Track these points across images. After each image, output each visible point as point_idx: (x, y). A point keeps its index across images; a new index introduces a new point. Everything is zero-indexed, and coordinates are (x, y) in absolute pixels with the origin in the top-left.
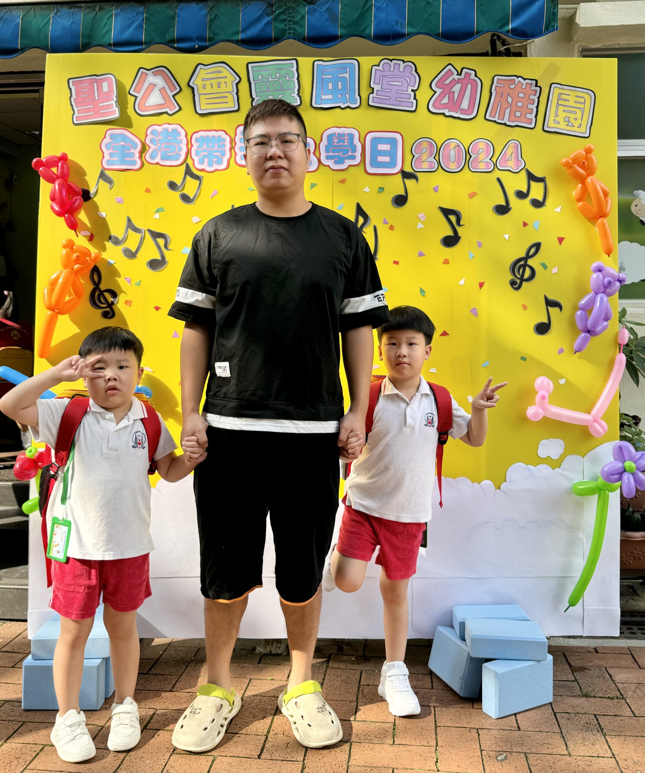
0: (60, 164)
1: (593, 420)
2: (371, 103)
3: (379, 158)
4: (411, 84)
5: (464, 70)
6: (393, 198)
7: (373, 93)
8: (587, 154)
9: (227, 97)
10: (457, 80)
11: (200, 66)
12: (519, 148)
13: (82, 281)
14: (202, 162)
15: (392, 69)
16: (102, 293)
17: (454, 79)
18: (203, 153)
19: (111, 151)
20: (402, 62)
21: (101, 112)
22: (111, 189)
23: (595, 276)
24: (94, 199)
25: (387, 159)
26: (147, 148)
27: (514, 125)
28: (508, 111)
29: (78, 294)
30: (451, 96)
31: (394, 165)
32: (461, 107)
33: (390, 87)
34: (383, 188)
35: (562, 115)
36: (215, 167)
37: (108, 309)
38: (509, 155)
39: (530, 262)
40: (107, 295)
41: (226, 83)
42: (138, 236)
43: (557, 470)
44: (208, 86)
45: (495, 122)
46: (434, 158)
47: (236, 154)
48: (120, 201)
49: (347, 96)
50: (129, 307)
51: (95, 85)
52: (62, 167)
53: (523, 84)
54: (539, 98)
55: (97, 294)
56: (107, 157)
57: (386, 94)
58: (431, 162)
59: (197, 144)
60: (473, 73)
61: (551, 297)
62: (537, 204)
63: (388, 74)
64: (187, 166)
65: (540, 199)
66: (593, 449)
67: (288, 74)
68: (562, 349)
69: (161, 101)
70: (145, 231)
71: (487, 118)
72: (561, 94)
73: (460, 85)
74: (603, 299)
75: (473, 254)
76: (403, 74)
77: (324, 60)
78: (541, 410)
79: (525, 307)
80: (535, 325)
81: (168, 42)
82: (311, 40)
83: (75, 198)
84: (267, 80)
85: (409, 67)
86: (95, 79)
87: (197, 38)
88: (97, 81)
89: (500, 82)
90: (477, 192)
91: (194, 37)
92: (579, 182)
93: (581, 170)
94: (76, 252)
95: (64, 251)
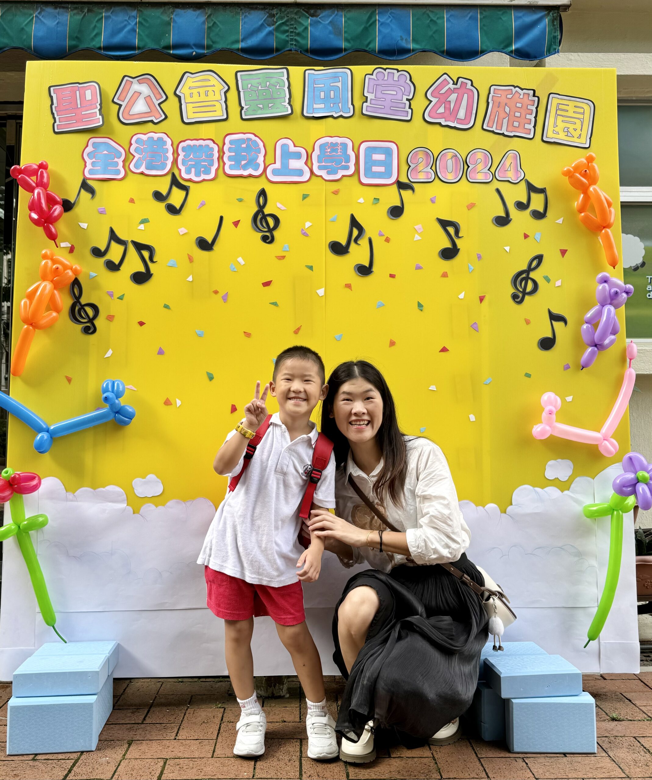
0: (39, 174)
1: (603, 439)
2: (364, 112)
3: (373, 167)
4: (406, 93)
5: (460, 79)
6: (389, 209)
7: (366, 102)
8: (588, 163)
9: (215, 106)
10: (453, 90)
11: (187, 74)
12: (518, 157)
13: (62, 296)
14: (188, 172)
15: (386, 78)
16: (82, 307)
17: (449, 88)
18: (189, 163)
19: (94, 160)
20: (396, 71)
21: (83, 120)
22: (92, 199)
23: (600, 288)
24: (75, 209)
25: (382, 169)
26: (132, 157)
27: (512, 135)
28: (505, 121)
29: (57, 309)
31: (390, 176)
32: (457, 117)
33: (384, 96)
34: (379, 199)
35: (561, 125)
36: (203, 177)
37: (88, 324)
38: (508, 166)
39: (532, 275)
40: (88, 309)
41: (213, 91)
42: (121, 248)
43: (566, 492)
44: (196, 95)
45: (493, 132)
46: (431, 168)
47: (224, 164)
48: (102, 212)
49: (340, 105)
50: (111, 322)
51: (78, 92)
52: (42, 176)
53: (521, 95)
54: (537, 108)
55: (77, 308)
56: (89, 166)
57: (380, 103)
58: (428, 172)
59: (185, 153)
60: (470, 82)
61: (555, 311)
62: (538, 215)
63: (382, 83)
64: (173, 175)
65: (541, 210)
66: (603, 470)
68: (567, 365)
69: (146, 109)
70: (129, 242)
71: (485, 127)
72: (559, 104)
73: (456, 94)
74: (610, 311)
75: (472, 268)
76: (397, 83)
77: (316, 69)
78: (548, 428)
79: (528, 322)
80: (540, 340)
81: (163, 48)
82: (314, 52)
83: (55, 207)
84: (256, 89)
85: (404, 77)
86: (77, 87)
87: (194, 45)
88: (79, 89)
89: (496, 91)
90: (476, 204)
91: (191, 44)
92: (581, 192)
93: (583, 179)
94: (56, 263)
95: (43, 262)
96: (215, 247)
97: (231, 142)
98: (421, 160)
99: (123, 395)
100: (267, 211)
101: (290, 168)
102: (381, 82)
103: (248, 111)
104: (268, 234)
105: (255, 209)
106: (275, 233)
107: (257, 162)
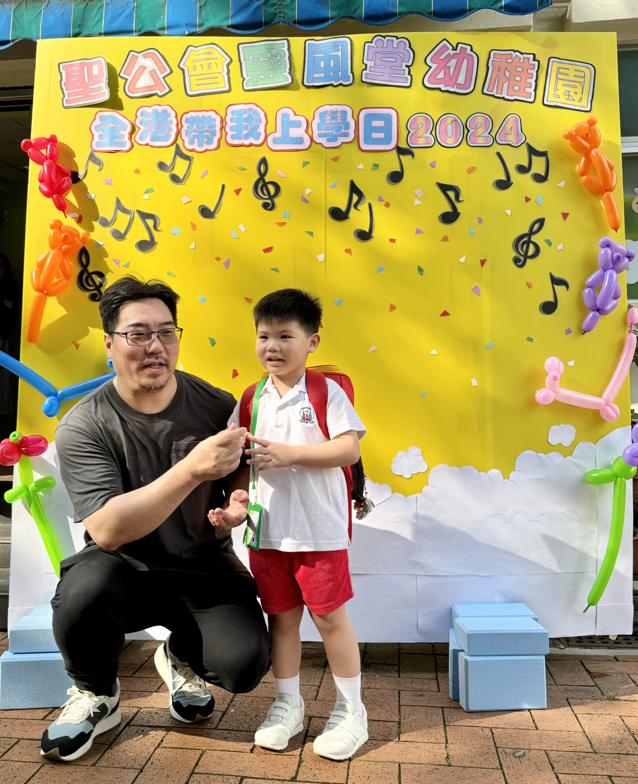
0: (49, 147)
1: (605, 404)
2: (364, 80)
3: (372, 134)
4: (405, 60)
5: (460, 45)
6: (388, 175)
7: (366, 69)
8: (590, 126)
9: (218, 78)
10: (452, 55)
11: (190, 48)
12: (519, 121)
13: (70, 263)
14: (192, 143)
15: (385, 46)
16: (90, 275)
17: (449, 54)
18: (193, 134)
19: (101, 133)
20: (395, 38)
21: (91, 94)
22: (100, 170)
23: (602, 252)
24: (84, 181)
25: (381, 135)
26: (137, 129)
27: (513, 99)
28: (506, 85)
29: (67, 277)
30: (447, 71)
31: (389, 142)
32: (457, 82)
33: (384, 63)
34: (378, 165)
35: (561, 89)
36: (206, 147)
37: (95, 292)
38: (509, 129)
39: (534, 238)
40: (95, 277)
41: (216, 64)
42: (127, 217)
43: (568, 458)
44: (199, 68)
45: (493, 96)
46: (431, 133)
47: (226, 134)
48: (109, 183)
49: (340, 73)
51: (85, 68)
52: (52, 150)
53: (520, 59)
54: (537, 72)
55: (84, 276)
56: (96, 139)
57: (378, 70)
58: (427, 138)
59: (188, 125)
60: (469, 48)
61: (557, 275)
62: (540, 179)
63: (382, 51)
64: (177, 146)
65: (543, 173)
66: (605, 435)
68: (569, 329)
69: (151, 83)
70: (134, 212)
71: (484, 92)
72: (560, 68)
73: (456, 59)
74: (613, 276)
75: (473, 231)
76: (395, 50)
77: (316, 39)
78: (551, 393)
79: (529, 286)
80: (541, 304)
81: (159, 29)
82: (302, 22)
83: (63, 179)
84: (257, 60)
85: (403, 44)
86: (85, 63)
87: (186, 25)
88: (87, 65)
89: (496, 56)
90: (475, 168)
91: (184, 24)
92: (583, 155)
93: (584, 142)
94: (64, 232)
95: (52, 232)
96: (217, 216)
97: (233, 113)
100: (267, 179)
101: (290, 136)
102: (380, 50)
103: (249, 82)
104: (269, 201)
105: (257, 176)
106: (276, 200)
107: (259, 131)
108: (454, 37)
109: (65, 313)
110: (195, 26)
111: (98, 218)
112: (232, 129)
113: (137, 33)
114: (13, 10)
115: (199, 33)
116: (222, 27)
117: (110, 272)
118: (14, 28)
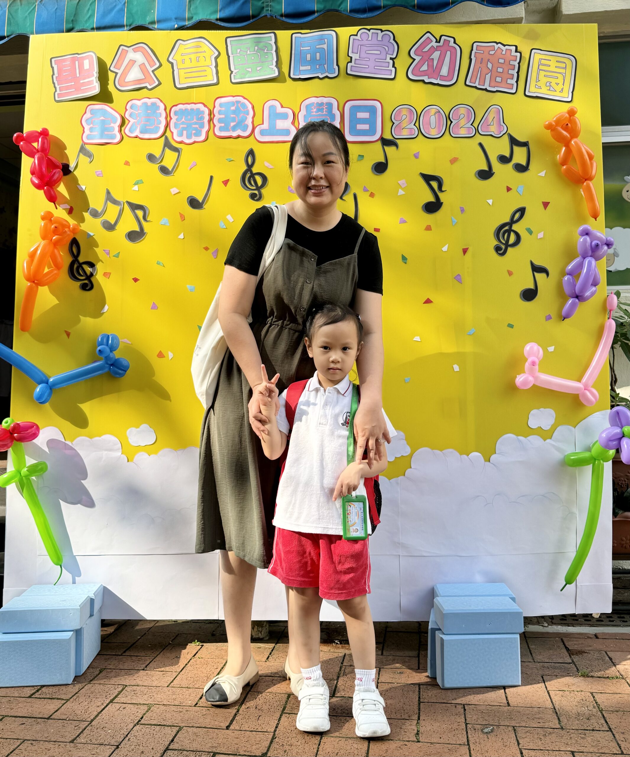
0: (40, 140)
1: (584, 389)
2: (349, 72)
3: (358, 125)
4: (390, 52)
5: (443, 37)
6: (373, 165)
7: (351, 62)
8: (570, 116)
9: (206, 71)
10: (436, 48)
11: (179, 42)
12: (501, 112)
14: (181, 135)
15: (370, 39)
16: (80, 265)
17: (432, 46)
18: (181, 126)
19: (92, 125)
20: (380, 31)
21: (82, 88)
22: (91, 162)
23: (581, 240)
24: (75, 173)
25: (366, 127)
26: (127, 122)
27: (495, 90)
28: (488, 77)
29: (58, 267)
31: (374, 133)
32: (440, 74)
33: (368, 56)
34: (363, 156)
35: (543, 80)
36: (194, 139)
37: (86, 281)
38: (491, 120)
39: (515, 227)
40: (86, 267)
41: (205, 57)
42: (117, 208)
43: (548, 441)
44: (187, 61)
45: (476, 87)
46: (414, 125)
47: (214, 126)
48: (99, 174)
49: (326, 66)
50: (107, 279)
51: (77, 62)
52: (43, 143)
53: (503, 50)
54: (519, 63)
55: (75, 266)
56: (87, 132)
57: (364, 62)
58: (411, 129)
59: (176, 117)
60: (452, 40)
61: (537, 263)
62: (521, 168)
63: (366, 44)
64: (166, 138)
65: (524, 163)
66: (584, 419)
67: (266, 47)
68: (549, 315)
69: (141, 76)
70: (124, 203)
71: (467, 83)
72: (541, 59)
73: (439, 52)
74: (591, 264)
75: (455, 220)
76: (380, 43)
77: (303, 33)
78: (531, 378)
79: (510, 273)
80: (522, 291)
81: (149, 23)
82: (288, 16)
83: (54, 171)
84: (245, 53)
85: (387, 36)
86: (76, 57)
87: (176, 19)
88: (78, 59)
89: (479, 47)
90: (458, 158)
91: (173, 18)
92: (564, 144)
93: (565, 133)
94: (55, 223)
95: (43, 223)
96: (205, 207)
97: (221, 105)
98: (404, 117)
99: (117, 348)
100: (255, 170)
101: (277, 128)
102: (365, 42)
103: (237, 75)
104: (256, 192)
105: (245, 168)
106: (263, 191)
107: (246, 123)
108: (438, 30)
109: (57, 302)
110: (184, 20)
111: (88, 210)
112: (220, 121)
113: (128, 28)
114: (8, 6)
115: (188, 26)
116: (211, 21)
117: (100, 262)
118: (9, 24)
